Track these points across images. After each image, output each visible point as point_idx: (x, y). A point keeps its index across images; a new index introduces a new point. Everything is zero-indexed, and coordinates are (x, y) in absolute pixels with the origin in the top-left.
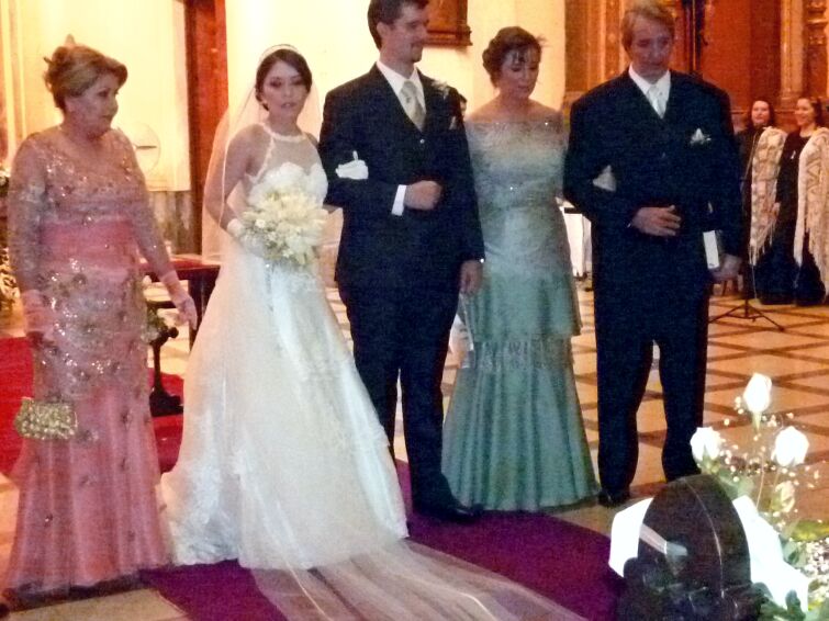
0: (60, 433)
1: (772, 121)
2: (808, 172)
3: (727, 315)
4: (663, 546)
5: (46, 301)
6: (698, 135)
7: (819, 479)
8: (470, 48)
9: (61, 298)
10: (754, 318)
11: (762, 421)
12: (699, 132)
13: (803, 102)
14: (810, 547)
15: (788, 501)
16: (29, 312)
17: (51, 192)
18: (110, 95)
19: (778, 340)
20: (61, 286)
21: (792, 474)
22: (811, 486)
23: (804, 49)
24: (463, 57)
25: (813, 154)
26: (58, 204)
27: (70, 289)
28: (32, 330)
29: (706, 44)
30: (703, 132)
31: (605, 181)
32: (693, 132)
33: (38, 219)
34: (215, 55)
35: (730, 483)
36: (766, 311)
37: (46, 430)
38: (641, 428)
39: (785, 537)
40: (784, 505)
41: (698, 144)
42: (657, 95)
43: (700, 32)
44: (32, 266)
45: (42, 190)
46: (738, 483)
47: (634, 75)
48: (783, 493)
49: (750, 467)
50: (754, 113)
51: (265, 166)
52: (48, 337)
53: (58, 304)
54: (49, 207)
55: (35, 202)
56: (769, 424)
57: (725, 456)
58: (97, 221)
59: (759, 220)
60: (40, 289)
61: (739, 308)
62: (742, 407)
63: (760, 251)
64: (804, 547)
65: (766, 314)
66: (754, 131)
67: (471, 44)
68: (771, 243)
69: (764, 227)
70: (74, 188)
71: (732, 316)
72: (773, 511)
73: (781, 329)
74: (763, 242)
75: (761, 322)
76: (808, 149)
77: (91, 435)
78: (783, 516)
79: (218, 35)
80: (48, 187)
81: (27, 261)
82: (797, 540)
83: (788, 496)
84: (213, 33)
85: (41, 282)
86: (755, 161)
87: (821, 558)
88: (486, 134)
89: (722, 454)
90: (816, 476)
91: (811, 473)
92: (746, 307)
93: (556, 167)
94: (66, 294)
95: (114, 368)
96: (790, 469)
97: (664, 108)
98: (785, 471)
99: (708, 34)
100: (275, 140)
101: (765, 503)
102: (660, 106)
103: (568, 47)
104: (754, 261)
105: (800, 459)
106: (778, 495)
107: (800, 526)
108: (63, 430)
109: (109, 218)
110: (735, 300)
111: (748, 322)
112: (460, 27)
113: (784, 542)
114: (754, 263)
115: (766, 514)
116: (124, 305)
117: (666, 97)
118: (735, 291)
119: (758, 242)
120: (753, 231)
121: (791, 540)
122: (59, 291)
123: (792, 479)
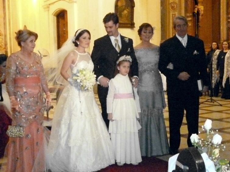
0: (20, 135)
1: (218, 48)
2: (228, 62)
3: (206, 101)
4: (182, 167)
5: (16, 99)
6: (195, 52)
7: (225, 148)
8: (134, 28)
9: (21, 98)
10: (213, 102)
11: (209, 132)
12: (196, 51)
13: (225, 43)
14: (223, 167)
15: (217, 154)
16: (12, 102)
17: (18, 69)
18: (33, 41)
19: (220, 108)
20: (21, 95)
21: (218, 147)
22: (223, 150)
23: (227, 28)
24: (133, 31)
25: (229, 57)
26: (19, 72)
27: (23, 96)
28: (13, 107)
29: (200, 27)
30: (197, 52)
31: (170, 66)
32: (194, 51)
33: (14, 76)
34: (64, 31)
35: (201, 149)
36: (217, 100)
37: (16, 135)
38: (181, 133)
39: (216, 164)
40: (216, 155)
41: (195, 55)
42: (184, 41)
43: (198, 23)
44: (13, 89)
45: (15, 68)
46: (203, 149)
47: (177, 36)
48: (216, 152)
49: (206, 145)
50: (213, 46)
51: (77, 62)
52: (17, 109)
53: (20, 100)
54: (17, 73)
55: (14, 72)
56: (212, 133)
57: (200, 142)
58: (30, 77)
59: (215, 75)
60: (15, 96)
61: (209, 99)
62: (204, 128)
63: (215, 84)
64: (221, 167)
65: (216, 101)
66: (213, 51)
67: (135, 27)
68: (218, 82)
69: (216, 77)
70: (24, 68)
71: (207, 102)
72: (213, 157)
73: (221, 105)
74: (216, 81)
75: (215, 103)
76: (227, 55)
77: (29, 136)
78: (216, 158)
79: (65, 25)
80: (17, 67)
81: (11, 88)
82: (219, 165)
83: (217, 153)
84: (64, 24)
85: (15, 94)
86: (213, 59)
87: (226, 170)
88: (137, 52)
89: (199, 141)
90: (225, 147)
91: (223, 146)
92: (211, 99)
93: (157, 61)
94: (22, 97)
95: (35, 117)
96: (217, 145)
97: (186, 45)
98: (216, 146)
99: (200, 24)
100: (79, 55)
101: (210, 155)
102: (185, 44)
103: (162, 28)
104: (213, 87)
105: (220, 143)
106: (214, 152)
107: (220, 161)
108: (21, 135)
109: (33, 76)
110: (208, 97)
111: (212, 103)
112: (132, 23)
113: (216, 165)
114: (214, 87)
115: (211, 158)
116: (38, 100)
117: (186, 42)
118: (208, 95)
119: (214, 82)
120: (213, 78)
121: (218, 165)
122: (20, 96)
123: (218, 148)
